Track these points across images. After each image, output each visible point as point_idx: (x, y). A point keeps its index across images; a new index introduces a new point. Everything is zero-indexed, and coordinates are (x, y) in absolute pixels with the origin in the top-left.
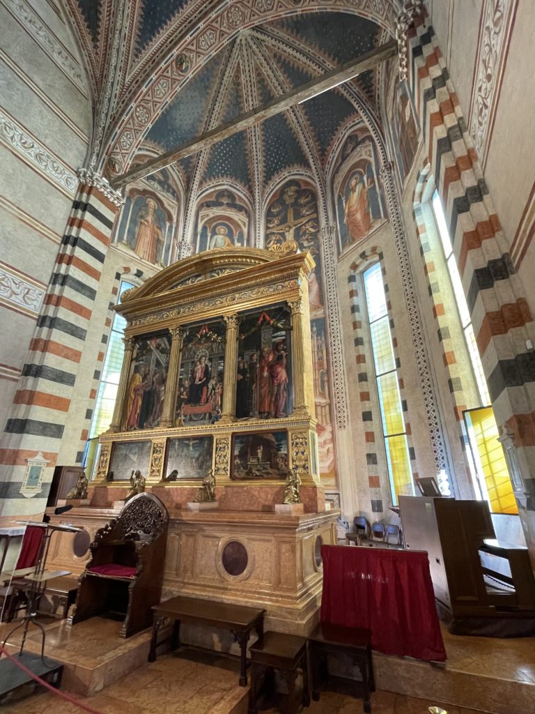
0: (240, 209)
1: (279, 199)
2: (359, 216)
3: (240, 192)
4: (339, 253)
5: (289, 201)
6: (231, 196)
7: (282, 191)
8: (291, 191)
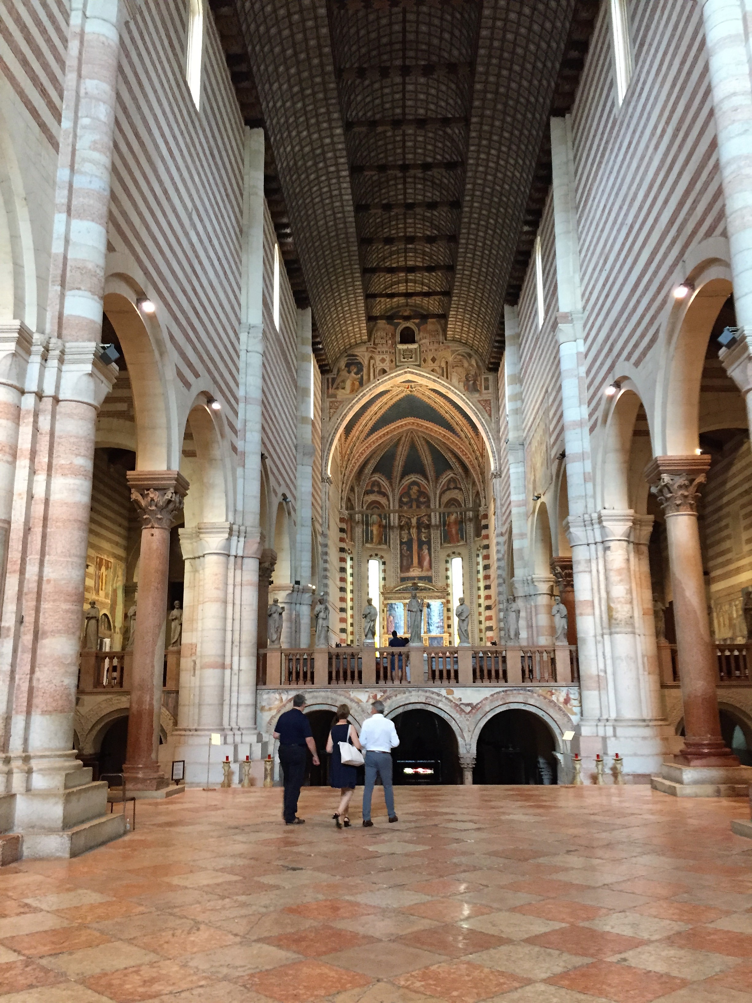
0: (385, 495)
1: (406, 493)
2: (454, 531)
3: (384, 483)
4: (441, 544)
5: (414, 497)
6: (379, 485)
7: (409, 487)
8: (415, 489)
